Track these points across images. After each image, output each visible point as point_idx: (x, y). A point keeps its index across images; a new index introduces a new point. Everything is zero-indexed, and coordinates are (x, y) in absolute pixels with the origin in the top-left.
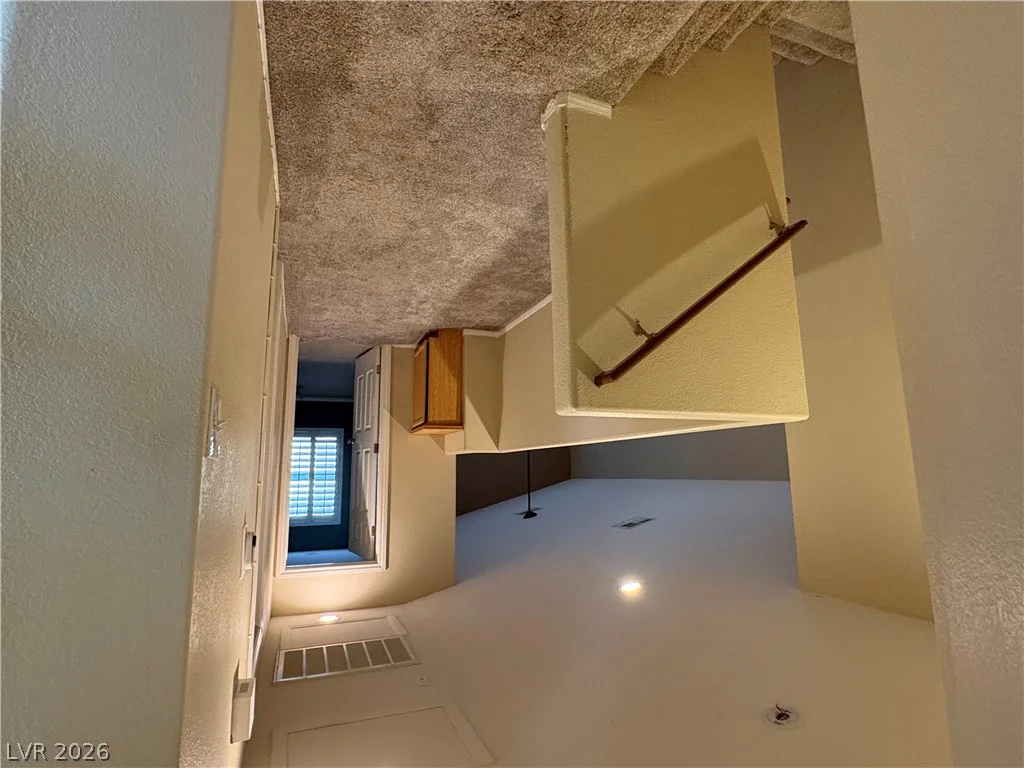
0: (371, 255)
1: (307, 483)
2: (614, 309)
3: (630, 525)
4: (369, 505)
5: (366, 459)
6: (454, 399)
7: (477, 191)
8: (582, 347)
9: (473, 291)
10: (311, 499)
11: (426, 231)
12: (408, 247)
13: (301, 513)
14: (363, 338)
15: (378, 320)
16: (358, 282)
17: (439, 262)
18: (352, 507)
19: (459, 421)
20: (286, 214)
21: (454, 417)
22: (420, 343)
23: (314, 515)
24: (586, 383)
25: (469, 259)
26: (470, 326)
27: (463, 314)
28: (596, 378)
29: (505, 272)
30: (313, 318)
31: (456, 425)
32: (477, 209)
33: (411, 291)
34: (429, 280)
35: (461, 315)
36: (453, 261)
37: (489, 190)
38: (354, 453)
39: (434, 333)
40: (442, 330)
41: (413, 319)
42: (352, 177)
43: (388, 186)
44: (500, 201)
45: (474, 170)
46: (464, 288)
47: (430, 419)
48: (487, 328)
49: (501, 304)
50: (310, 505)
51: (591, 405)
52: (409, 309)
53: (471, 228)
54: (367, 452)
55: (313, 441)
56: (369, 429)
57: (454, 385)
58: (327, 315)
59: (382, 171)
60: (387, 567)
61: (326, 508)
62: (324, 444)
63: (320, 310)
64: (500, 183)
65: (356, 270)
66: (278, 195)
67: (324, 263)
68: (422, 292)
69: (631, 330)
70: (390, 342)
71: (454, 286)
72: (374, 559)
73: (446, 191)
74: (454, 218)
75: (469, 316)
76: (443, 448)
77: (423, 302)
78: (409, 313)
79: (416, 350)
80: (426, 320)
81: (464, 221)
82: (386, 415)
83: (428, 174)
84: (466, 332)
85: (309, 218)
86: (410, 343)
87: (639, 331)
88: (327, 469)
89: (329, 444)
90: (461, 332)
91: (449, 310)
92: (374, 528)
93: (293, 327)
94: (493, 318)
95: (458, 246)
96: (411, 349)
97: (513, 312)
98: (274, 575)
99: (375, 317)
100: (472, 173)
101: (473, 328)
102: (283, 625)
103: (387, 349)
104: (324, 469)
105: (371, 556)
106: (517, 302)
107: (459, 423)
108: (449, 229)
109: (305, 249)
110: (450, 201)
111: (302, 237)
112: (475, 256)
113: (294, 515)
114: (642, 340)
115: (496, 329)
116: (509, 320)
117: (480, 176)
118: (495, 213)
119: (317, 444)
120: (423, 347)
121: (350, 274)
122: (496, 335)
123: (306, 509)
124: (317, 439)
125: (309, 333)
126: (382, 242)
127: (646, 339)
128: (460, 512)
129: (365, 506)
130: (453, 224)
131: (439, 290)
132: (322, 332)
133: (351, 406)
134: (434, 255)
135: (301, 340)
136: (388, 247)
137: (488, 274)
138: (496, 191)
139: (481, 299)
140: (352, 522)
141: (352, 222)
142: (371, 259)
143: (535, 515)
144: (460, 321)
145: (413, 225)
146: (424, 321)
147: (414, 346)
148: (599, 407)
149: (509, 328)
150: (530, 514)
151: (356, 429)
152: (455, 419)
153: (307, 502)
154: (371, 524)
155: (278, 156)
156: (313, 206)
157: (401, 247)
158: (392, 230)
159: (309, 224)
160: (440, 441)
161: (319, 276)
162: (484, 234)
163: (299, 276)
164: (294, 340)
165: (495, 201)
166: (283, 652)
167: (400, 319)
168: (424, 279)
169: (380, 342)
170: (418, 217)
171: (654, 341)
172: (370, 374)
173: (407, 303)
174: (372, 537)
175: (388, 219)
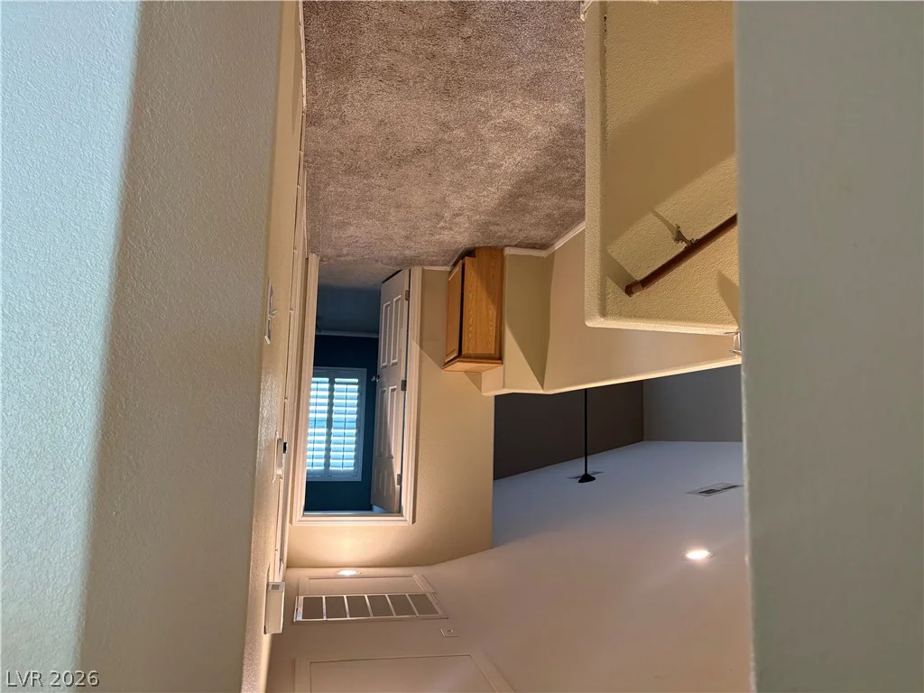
0: (400, 161)
1: (324, 430)
2: (651, 214)
3: (709, 492)
4: (395, 450)
5: (392, 397)
6: (493, 329)
7: (515, 87)
8: (613, 255)
9: (515, 201)
10: (328, 450)
11: (460, 133)
12: (440, 151)
13: (318, 465)
14: (391, 258)
15: (407, 238)
16: (385, 192)
17: (475, 167)
18: (376, 453)
19: (498, 356)
20: (312, 119)
21: (491, 350)
22: (455, 265)
23: (331, 468)
24: (616, 292)
25: (508, 164)
26: (513, 243)
27: (504, 229)
28: (627, 287)
29: (550, 177)
30: (335, 233)
31: (492, 359)
32: (515, 107)
33: (443, 202)
34: (464, 188)
35: (502, 230)
36: (491, 167)
37: (528, 85)
38: (379, 391)
39: (470, 253)
40: (480, 248)
41: (446, 236)
42: (380, 78)
43: (418, 86)
44: (540, 97)
45: (510, 65)
46: (504, 198)
47: (464, 352)
48: (533, 246)
49: (549, 216)
50: (328, 457)
51: (621, 315)
52: (442, 224)
53: (511, 127)
54: (393, 390)
55: (332, 382)
56: (396, 364)
57: (493, 313)
58: (351, 230)
59: (413, 70)
60: (414, 521)
61: (345, 460)
62: (345, 386)
63: (343, 225)
64: (538, 78)
65: (383, 180)
66: (305, 99)
67: (350, 171)
68: (456, 203)
69: (670, 236)
70: (421, 263)
71: (491, 196)
72: (400, 512)
73: (480, 88)
74: (490, 118)
75: (511, 231)
76: (480, 388)
77: (457, 215)
78: (442, 228)
79: (451, 272)
80: (461, 237)
81: (500, 121)
82: (415, 348)
83: (461, 71)
84: (508, 251)
85: (335, 122)
86: (444, 265)
87: (679, 237)
88: (347, 416)
89: (349, 387)
90: (502, 250)
91: (487, 224)
92: (400, 477)
93: (312, 246)
94: (538, 234)
95: (495, 149)
96: (445, 271)
97: (562, 226)
98: (291, 522)
99: (403, 233)
100: (508, 68)
101: (516, 246)
102: (301, 575)
103: (417, 272)
104: (343, 416)
105: (396, 508)
106: (567, 214)
107: (499, 357)
108: (484, 131)
109: (330, 156)
110: (486, 99)
111: (327, 143)
112: (515, 159)
113: (310, 468)
114: (682, 246)
115: (543, 247)
116: (558, 236)
117: (518, 71)
118: (536, 110)
119: (336, 386)
120: (458, 269)
121: (378, 182)
122: (543, 254)
123: (323, 461)
124: (337, 380)
125: (330, 252)
126: (411, 146)
127: (686, 245)
128: (498, 474)
129: (390, 451)
130: (489, 124)
131: (476, 200)
132: (345, 251)
133: (375, 342)
134: (469, 160)
135: (321, 260)
136: (418, 151)
137: (529, 180)
138: (535, 87)
139: (525, 210)
140: (375, 471)
141: (379, 125)
142: (399, 166)
143: (594, 479)
144: (500, 237)
145: (445, 126)
146: (459, 238)
147: (448, 269)
148: (630, 317)
149: (559, 244)
150: (586, 478)
151: (382, 364)
152: (493, 352)
153: (323, 453)
154: (397, 471)
155: (307, 59)
156: (339, 110)
157: (432, 151)
158: (421, 133)
159: (334, 128)
160: (476, 378)
161: (343, 185)
162: (525, 134)
163: (322, 186)
164: (314, 259)
165: (536, 99)
166: (301, 598)
167: (433, 235)
168: (459, 187)
169: (409, 263)
170: (451, 117)
171: (694, 247)
172: (397, 301)
173: (440, 217)
174: (397, 487)
175: (419, 120)
